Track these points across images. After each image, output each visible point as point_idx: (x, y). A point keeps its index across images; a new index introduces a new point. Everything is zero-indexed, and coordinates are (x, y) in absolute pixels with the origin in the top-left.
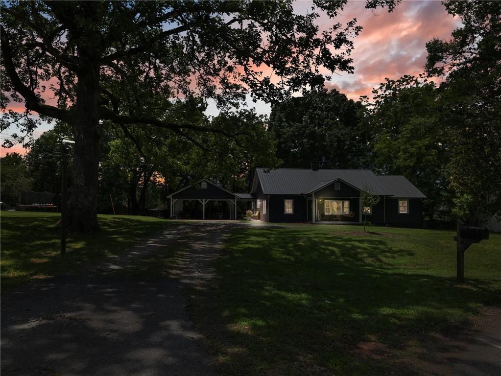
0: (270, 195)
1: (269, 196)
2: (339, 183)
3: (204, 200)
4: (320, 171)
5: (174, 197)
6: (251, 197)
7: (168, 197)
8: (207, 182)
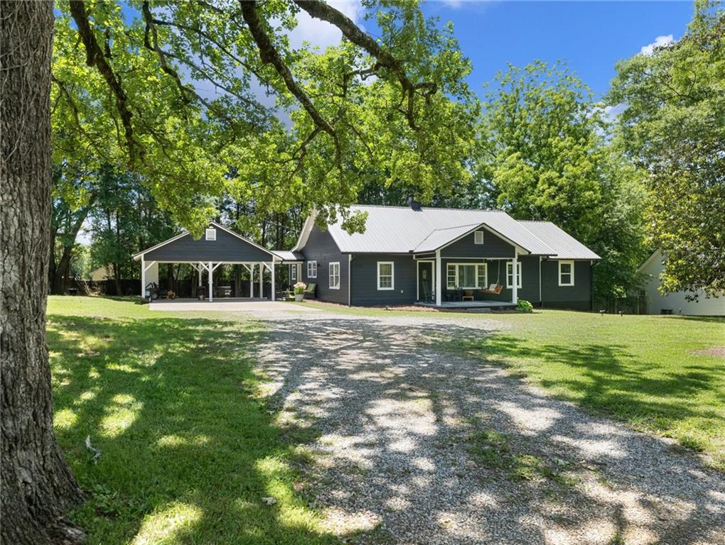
0: (353, 254)
1: (350, 256)
2: (482, 232)
3: (210, 263)
4: (426, 211)
5: (147, 258)
6: (296, 259)
7: (136, 258)
8: (215, 227)
